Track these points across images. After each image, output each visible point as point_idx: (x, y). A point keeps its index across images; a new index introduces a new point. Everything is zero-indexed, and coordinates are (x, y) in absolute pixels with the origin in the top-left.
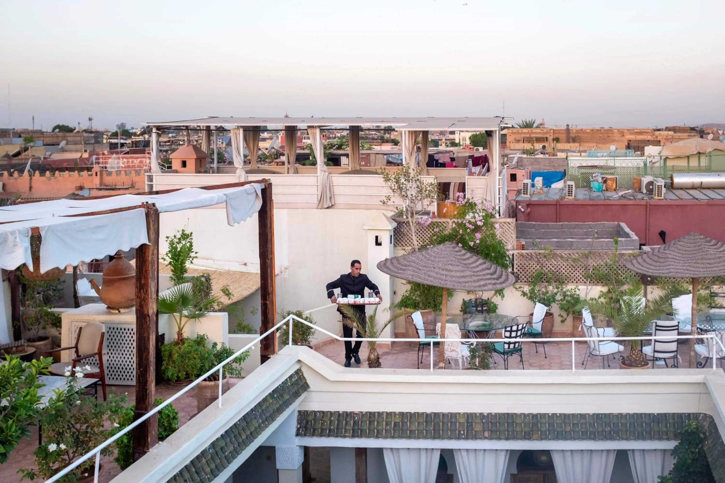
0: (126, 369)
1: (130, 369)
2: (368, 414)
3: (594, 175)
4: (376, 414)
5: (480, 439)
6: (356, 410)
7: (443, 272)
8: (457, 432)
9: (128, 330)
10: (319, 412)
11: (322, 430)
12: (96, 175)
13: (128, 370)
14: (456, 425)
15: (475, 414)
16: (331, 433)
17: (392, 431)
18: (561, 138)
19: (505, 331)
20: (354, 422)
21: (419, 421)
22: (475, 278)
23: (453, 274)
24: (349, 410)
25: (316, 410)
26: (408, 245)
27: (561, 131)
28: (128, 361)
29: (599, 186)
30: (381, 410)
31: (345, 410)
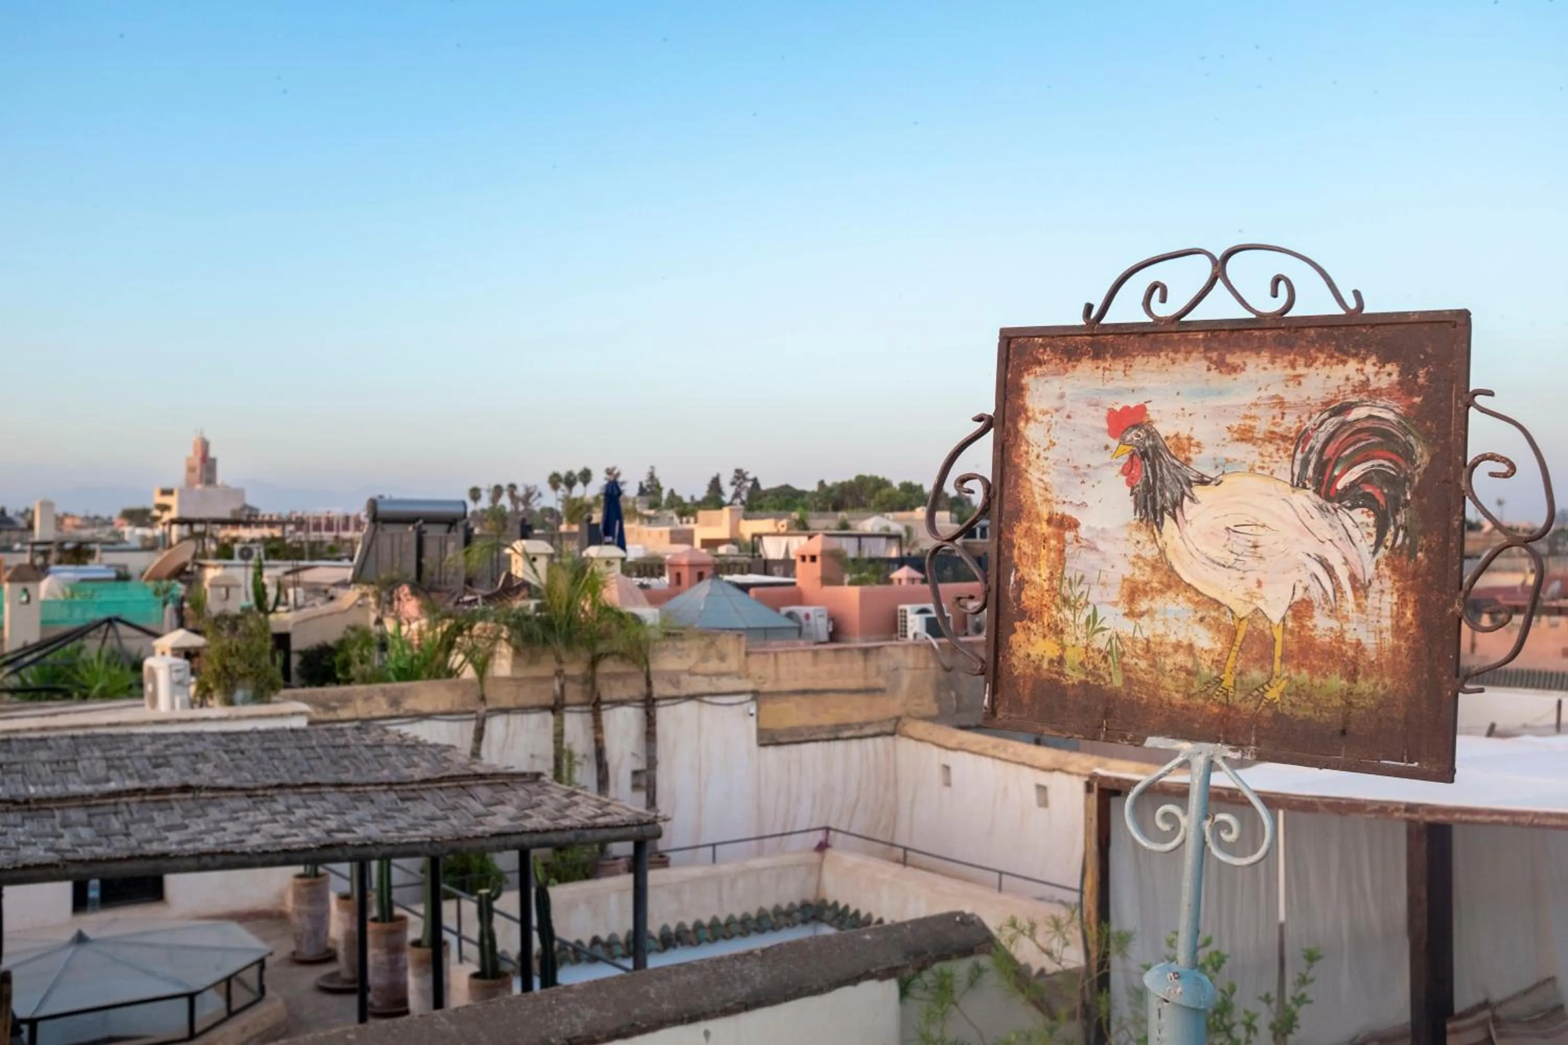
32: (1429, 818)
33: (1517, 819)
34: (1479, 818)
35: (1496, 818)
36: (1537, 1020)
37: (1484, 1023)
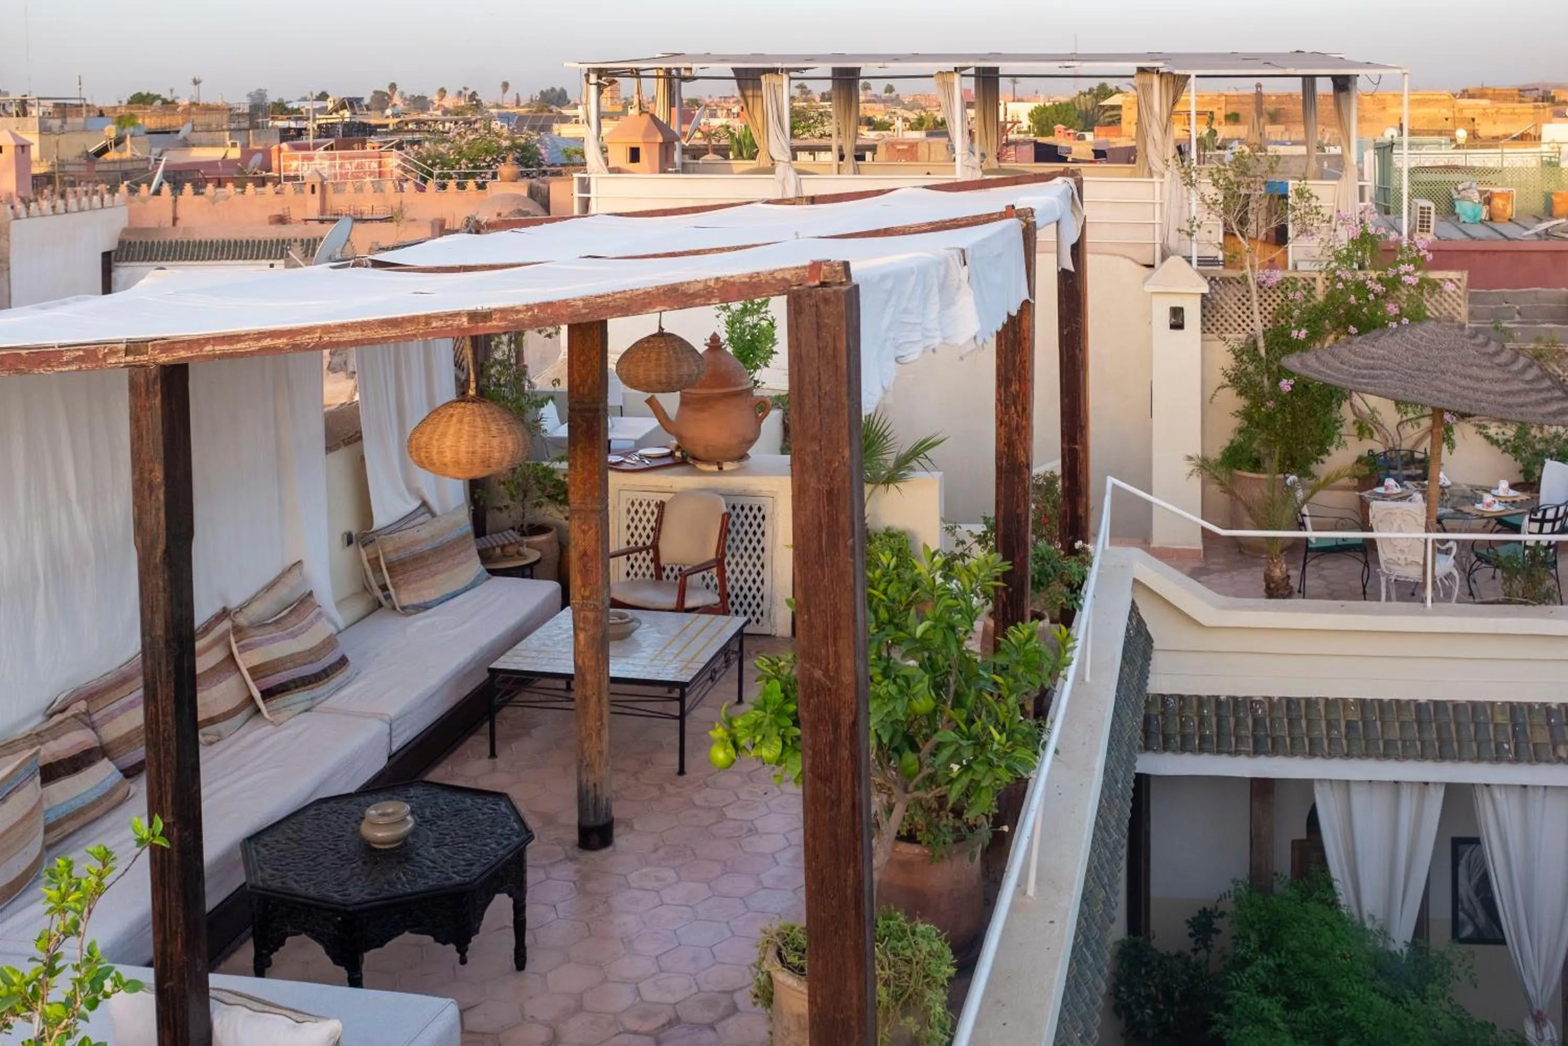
0: (745, 597)
1: (754, 597)
2: (1284, 702)
3: (1460, 187)
4: (1303, 703)
5: (1548, 761)
6: (1257, 693)
7: (1463, 383)
8: (1493, 745)
9: (751, 509)
10: (1172, 696)
11: (1184, 737)
12: (313, 191)
13: (750, 599)
14: (1488, 729)
15: (1530, 706)
16: (1207, 746)
17: (1344, 742)
18: (1242, 114)
19: (1531, 520)
20: (1256, 721)
21: (1402, 718)
22: (1534, 397)
23: (1485, 386)
24: (1240, 694)
25: (1166, 692)
26: (1231, 329)
27: (1243, 99)
28: (750, 579)
29: (1473, 210)
30: (1313, 695)
31: (1232, 694)
32: (163, 359)
33: (299, 339)
34: (241, 346)
35: (267, 342)
36: (284, 617)
37: (224, 637)
